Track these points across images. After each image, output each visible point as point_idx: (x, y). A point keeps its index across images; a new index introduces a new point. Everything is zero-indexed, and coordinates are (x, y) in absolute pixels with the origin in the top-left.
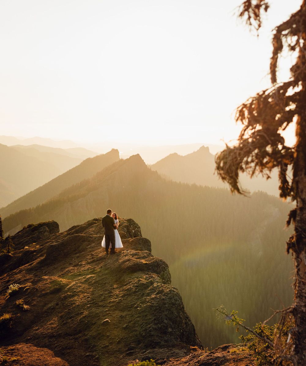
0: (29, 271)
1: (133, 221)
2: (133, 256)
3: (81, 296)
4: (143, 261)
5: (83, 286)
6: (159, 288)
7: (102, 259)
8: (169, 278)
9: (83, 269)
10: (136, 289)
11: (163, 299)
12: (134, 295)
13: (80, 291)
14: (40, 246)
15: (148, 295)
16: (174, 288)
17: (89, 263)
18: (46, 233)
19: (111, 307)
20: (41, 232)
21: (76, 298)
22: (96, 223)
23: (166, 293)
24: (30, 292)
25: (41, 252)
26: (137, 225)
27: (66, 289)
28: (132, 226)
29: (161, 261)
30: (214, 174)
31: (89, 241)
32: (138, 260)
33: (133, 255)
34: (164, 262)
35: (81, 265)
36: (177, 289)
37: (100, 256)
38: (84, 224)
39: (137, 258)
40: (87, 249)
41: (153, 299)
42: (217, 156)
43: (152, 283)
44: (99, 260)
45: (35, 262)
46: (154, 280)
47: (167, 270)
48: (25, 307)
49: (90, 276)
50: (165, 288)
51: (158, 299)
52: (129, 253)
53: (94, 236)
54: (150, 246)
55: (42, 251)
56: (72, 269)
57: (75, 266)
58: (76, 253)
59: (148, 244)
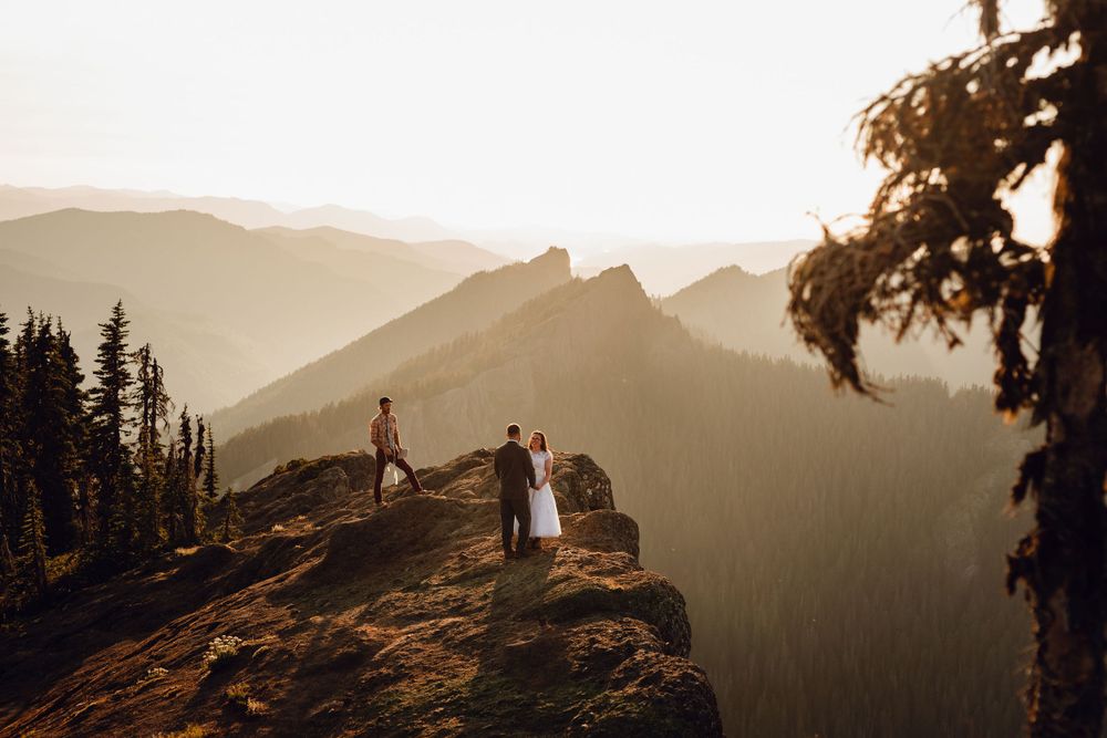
0: (276, 598)
1: (590, 462)
2: (581, 567)
3: (420, 681)
4: (611, 583)
5: (429, 648)
6: (650, 667)
7: (488, 572)
8: (684, 636)
9: (431, 598)
10: (582, 666)
11: (660, 701)
12: (574, 683)
13: (416, 666)
14: (317, 526)
15: (618, 685)
16: (695, 669)
17: (449, 582)
18: (341, 488)
19: (502, 716)
20: (327, 483)
21: (402, 686)
22: (481, 464)
23: (671, 683)
24: (269, 663)
25: (315, 544)
26: (602, 473)
27: (377, 657)
28: (586, 477)
29: (663, 584)
30: (783, 324)
31: (457, 517)
32: (595, 579)
33: (582, 564)
34: (672, 589)
35: (428, 586)
36: (703, 673)
37: (484, 561)
38: (447, 465)
39: (591, 574)
40: (448, 538)
41: (629, 698)
42: (794, 269)
43: (630, 650)
44: (481, 575)
45: (295, 574)
46: (635, 641)
47: (681, 612)
48: (253, 705)
49: (450, 620)
50: (667, 667)
51: (645, 699)
52: (570, 556)
53: (472, 501)
54: (637, 537)
55: (320, 540)
56: (398, 599)
57: (409, 589)
58: (418, 552)
59: (630, 534)
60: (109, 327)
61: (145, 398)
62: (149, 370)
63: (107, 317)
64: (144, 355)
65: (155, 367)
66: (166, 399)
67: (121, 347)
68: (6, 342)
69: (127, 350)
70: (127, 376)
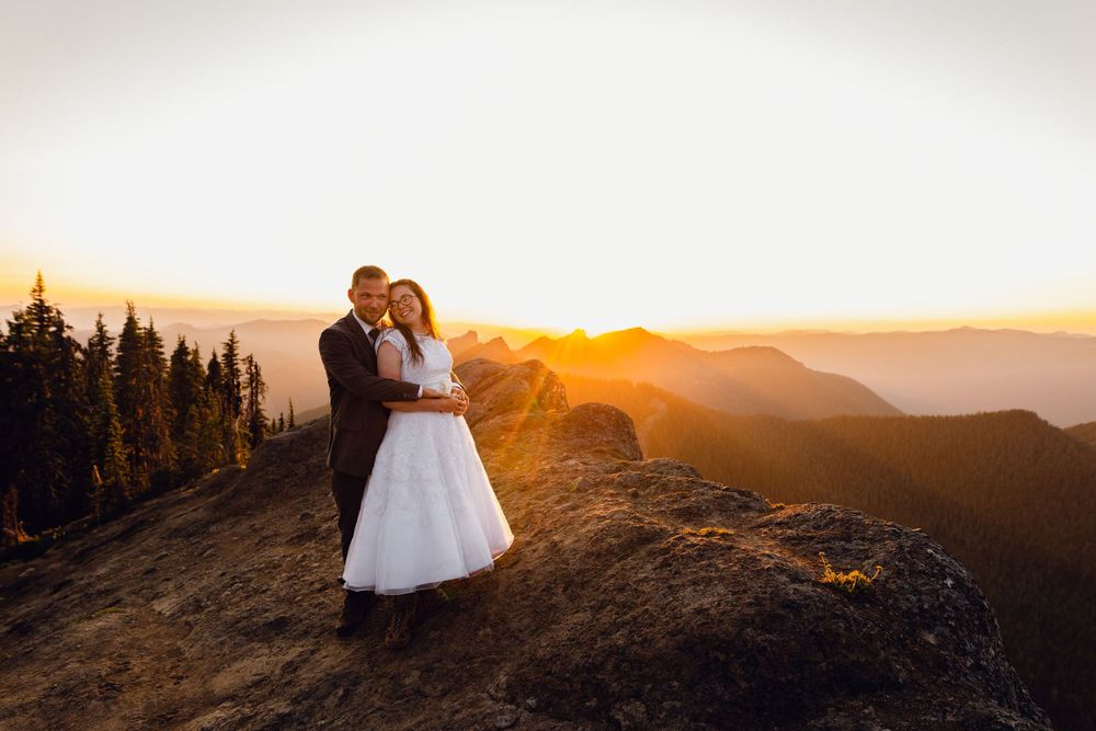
1: (543, 366)
26: (555, 377)
60: (228, 344)
61: (251, 383)
62: (253, 368)
63: (226, 338)
64: (250, 360)
65: (256, 367)
66: (263, 384)
67: (236, 355)
68: (162, 353)
69: (238, 357)
70: (238, 371)
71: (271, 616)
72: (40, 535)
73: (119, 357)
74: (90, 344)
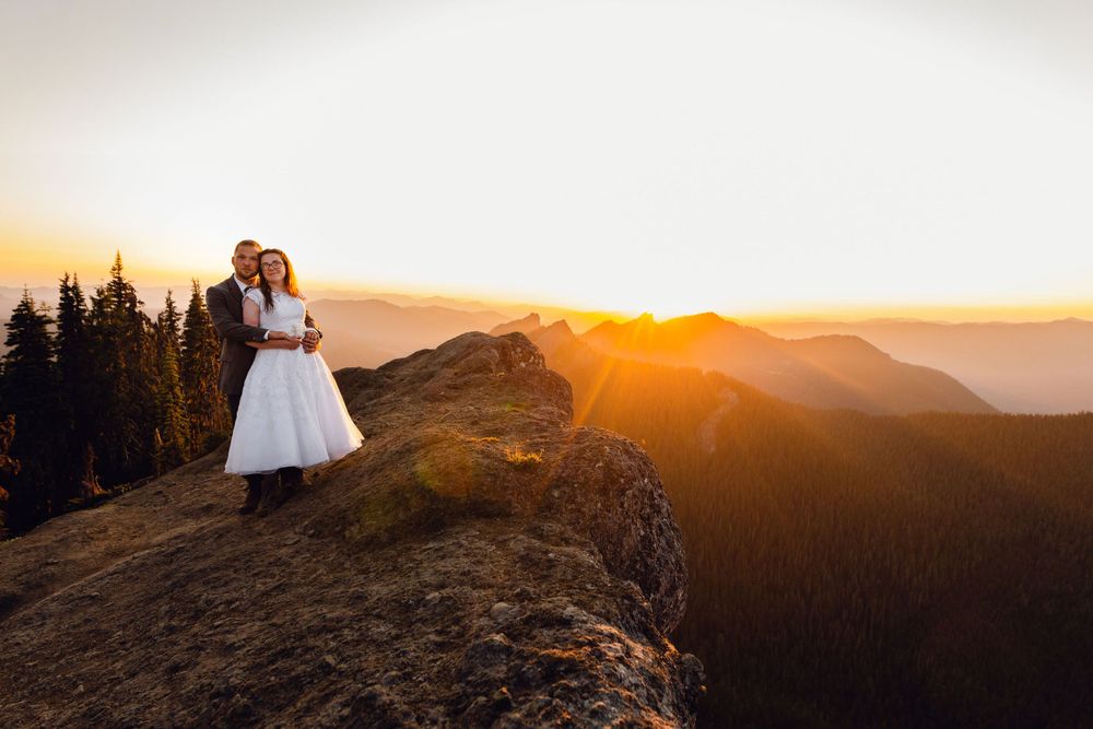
1: (524, 338)
4: (514, 450)
26: (535, 348)
28: (519, 350)
29: (627, 449)
34: (646, 460)
54: (569, 398)
59: (561, 394)
71: (205, 504)
72: (113, 489)
73: (185, 332)
74: (160, 319)
